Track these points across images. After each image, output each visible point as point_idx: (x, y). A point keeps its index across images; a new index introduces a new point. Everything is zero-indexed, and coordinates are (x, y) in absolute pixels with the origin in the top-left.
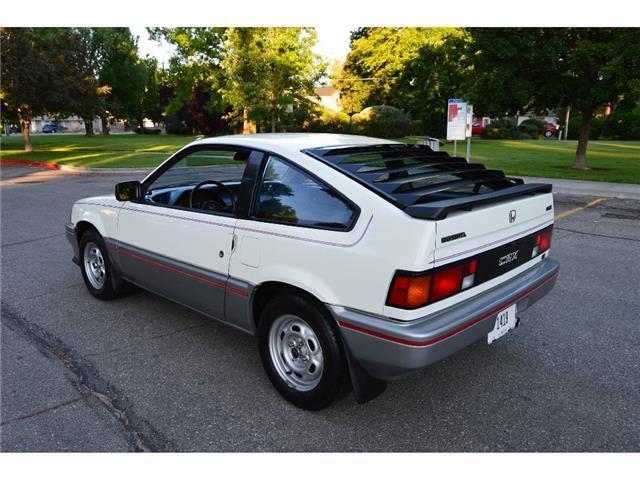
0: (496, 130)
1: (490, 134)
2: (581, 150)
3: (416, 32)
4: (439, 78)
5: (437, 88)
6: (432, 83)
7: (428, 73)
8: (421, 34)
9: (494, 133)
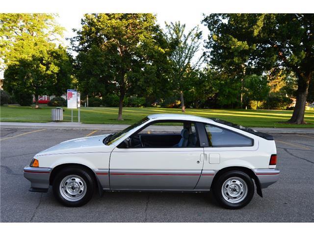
0: (56, 102)
1: (53, 104)
2: (120, 112)
3: (14, 51)
4: (32, 76)
5: (31, 81)
6: (28, 78)
7: (25, 73)
8: (17, 52)
9: (55, 103)
